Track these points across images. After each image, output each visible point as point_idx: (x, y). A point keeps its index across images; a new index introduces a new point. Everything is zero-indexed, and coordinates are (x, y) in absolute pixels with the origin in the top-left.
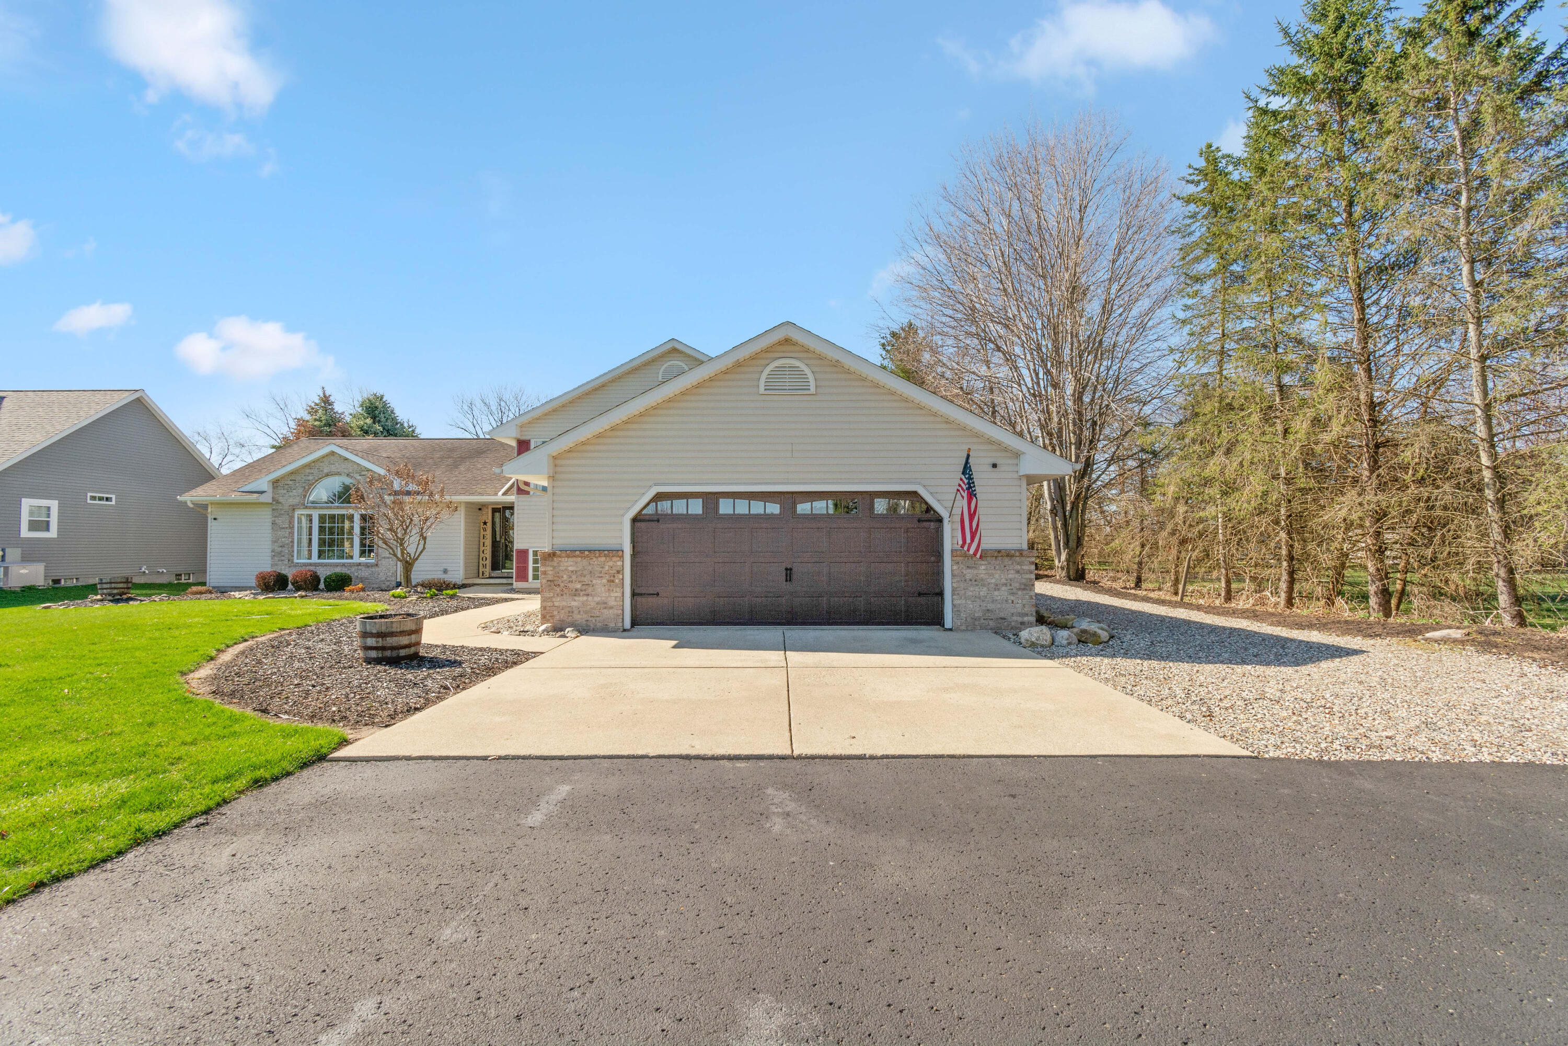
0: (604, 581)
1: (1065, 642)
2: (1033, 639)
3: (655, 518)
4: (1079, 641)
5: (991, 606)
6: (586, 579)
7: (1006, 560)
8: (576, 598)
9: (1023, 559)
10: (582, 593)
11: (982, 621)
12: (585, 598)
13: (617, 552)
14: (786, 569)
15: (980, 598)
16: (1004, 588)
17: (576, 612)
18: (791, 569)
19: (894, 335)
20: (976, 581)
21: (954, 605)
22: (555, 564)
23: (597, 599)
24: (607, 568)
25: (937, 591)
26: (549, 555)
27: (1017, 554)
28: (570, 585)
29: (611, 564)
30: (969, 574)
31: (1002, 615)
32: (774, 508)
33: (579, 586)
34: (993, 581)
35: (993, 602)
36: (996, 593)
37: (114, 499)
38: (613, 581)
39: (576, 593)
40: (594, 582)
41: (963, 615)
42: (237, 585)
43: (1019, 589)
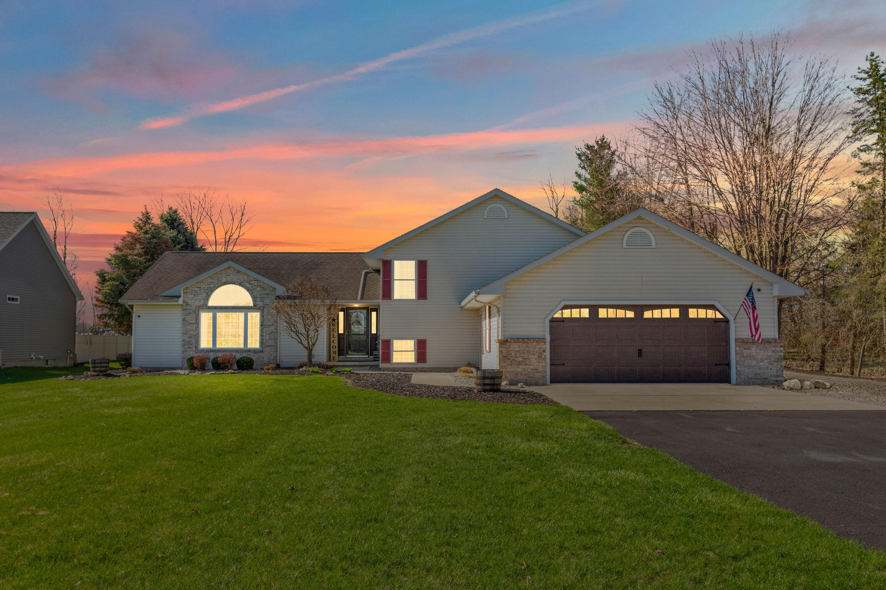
0: (536, 356)
1: (808, 387)
2: (791, 386)
3: (562, 320)
4: (815, 387)
5: (759, 371)
6: (526, 356)
7: (767, 345)
8: (520, 367)
9: (776, 344)
10: (523, 364)
11: (754, 380)
12: (525, 366)
13: (542, 340)
14: (639, 350)
15: (752, 366)
16: (766, 361)
17: (520, 375)
18: (641, 350)
19: (589, 147)
20: (750, 357)
21: (737, 371)
22: (507, 346)
23: (532, 367)
24: (537, 349)
25: (726, 363)
26: (504, 341)
27: (773, 341)
28: (516, 359)
29: (539, 346)
30: (746, 352)
31: (765, 376)
32: (630, 314)
33: (521, 359)
34: (760, 357)
35: (759, 369)
36: (761, 364)
37: (19, 300)
38: (541, 357)
39: (519, 364)
40: (530, 357)
41: (743, 376)
42: (169, 366)
43: (775, 361)
